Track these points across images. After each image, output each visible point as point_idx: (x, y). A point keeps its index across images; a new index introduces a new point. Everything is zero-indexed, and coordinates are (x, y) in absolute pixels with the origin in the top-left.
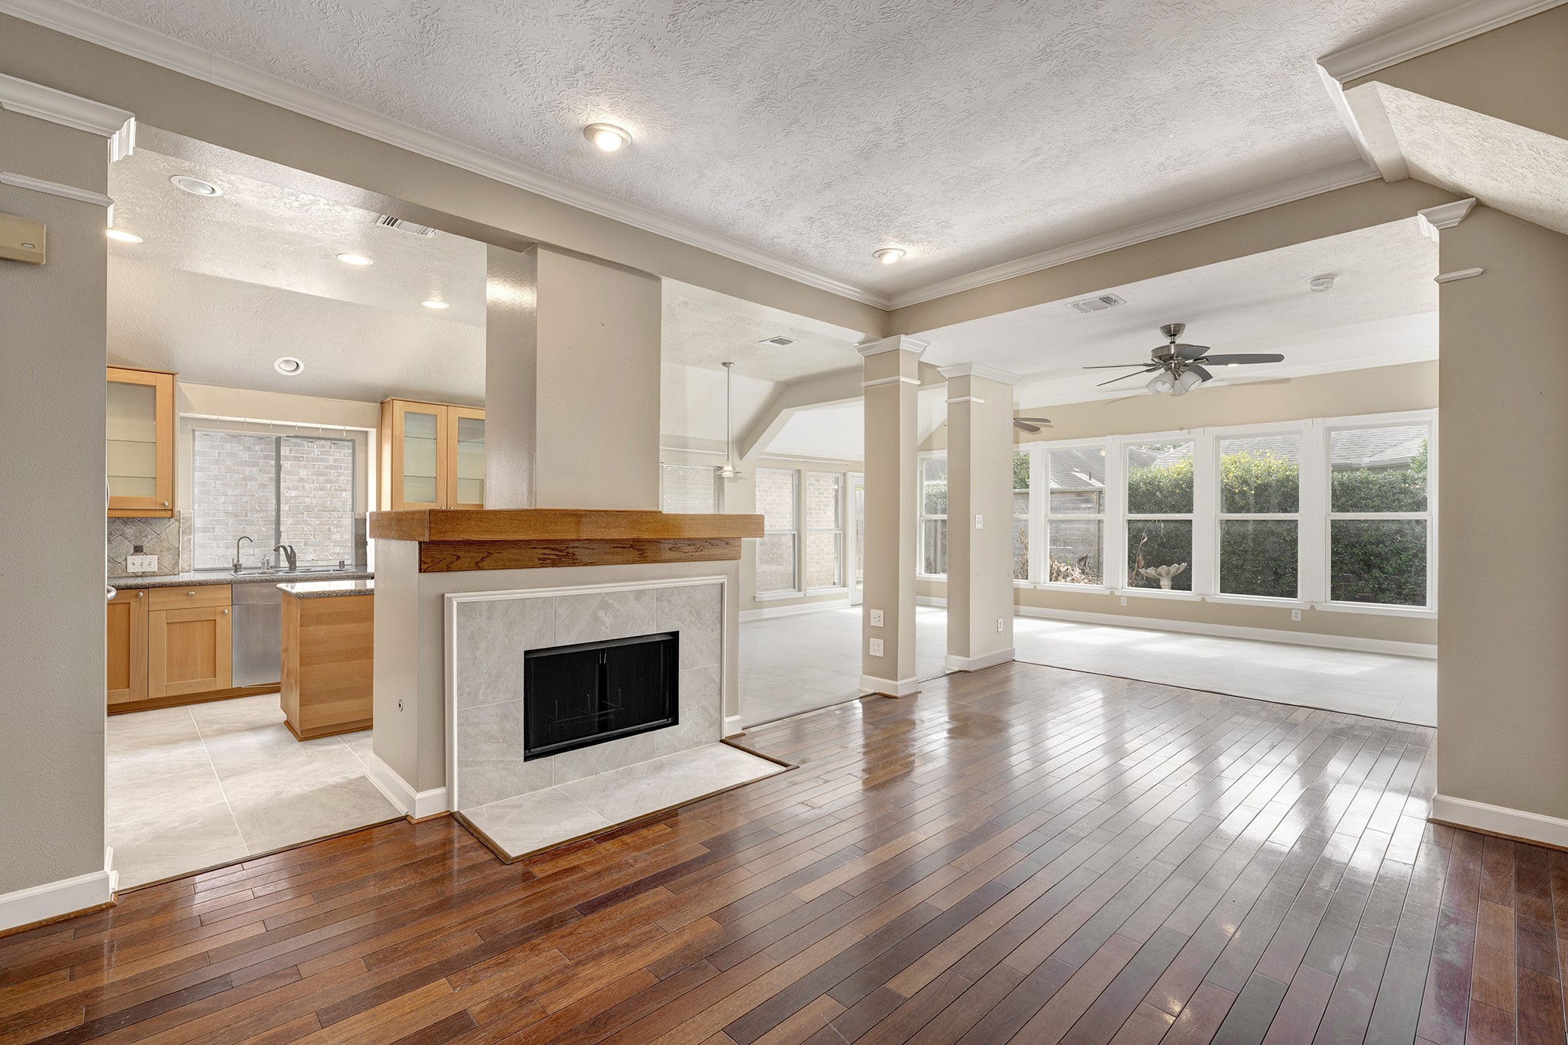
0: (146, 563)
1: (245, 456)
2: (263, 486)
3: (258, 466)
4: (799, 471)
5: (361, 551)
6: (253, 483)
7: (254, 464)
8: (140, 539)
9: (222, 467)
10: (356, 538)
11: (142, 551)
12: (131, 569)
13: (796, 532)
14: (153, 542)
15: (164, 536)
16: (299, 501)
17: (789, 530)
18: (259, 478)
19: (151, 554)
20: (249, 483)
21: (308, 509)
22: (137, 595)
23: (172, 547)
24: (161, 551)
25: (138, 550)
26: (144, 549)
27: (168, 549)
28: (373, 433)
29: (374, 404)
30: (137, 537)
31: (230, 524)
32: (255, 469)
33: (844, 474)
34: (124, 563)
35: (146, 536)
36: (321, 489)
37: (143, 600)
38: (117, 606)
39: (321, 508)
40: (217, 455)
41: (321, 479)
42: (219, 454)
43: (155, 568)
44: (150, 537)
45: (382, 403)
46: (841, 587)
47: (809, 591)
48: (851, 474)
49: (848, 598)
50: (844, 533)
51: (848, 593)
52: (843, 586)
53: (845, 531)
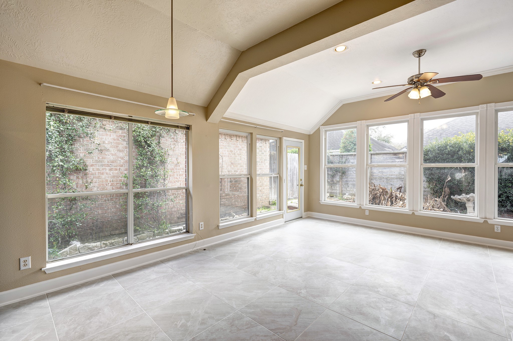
4: (251, 134)
13: (249, 176)
17: (245, 175)
33: (280, 138)
46: (278, 211)
47: (258, 216)
48: (284, 138)
49: (283, 218)
50: (280, 176)
51: (283, 215)
52: (280, 210)
53: (281, 175)
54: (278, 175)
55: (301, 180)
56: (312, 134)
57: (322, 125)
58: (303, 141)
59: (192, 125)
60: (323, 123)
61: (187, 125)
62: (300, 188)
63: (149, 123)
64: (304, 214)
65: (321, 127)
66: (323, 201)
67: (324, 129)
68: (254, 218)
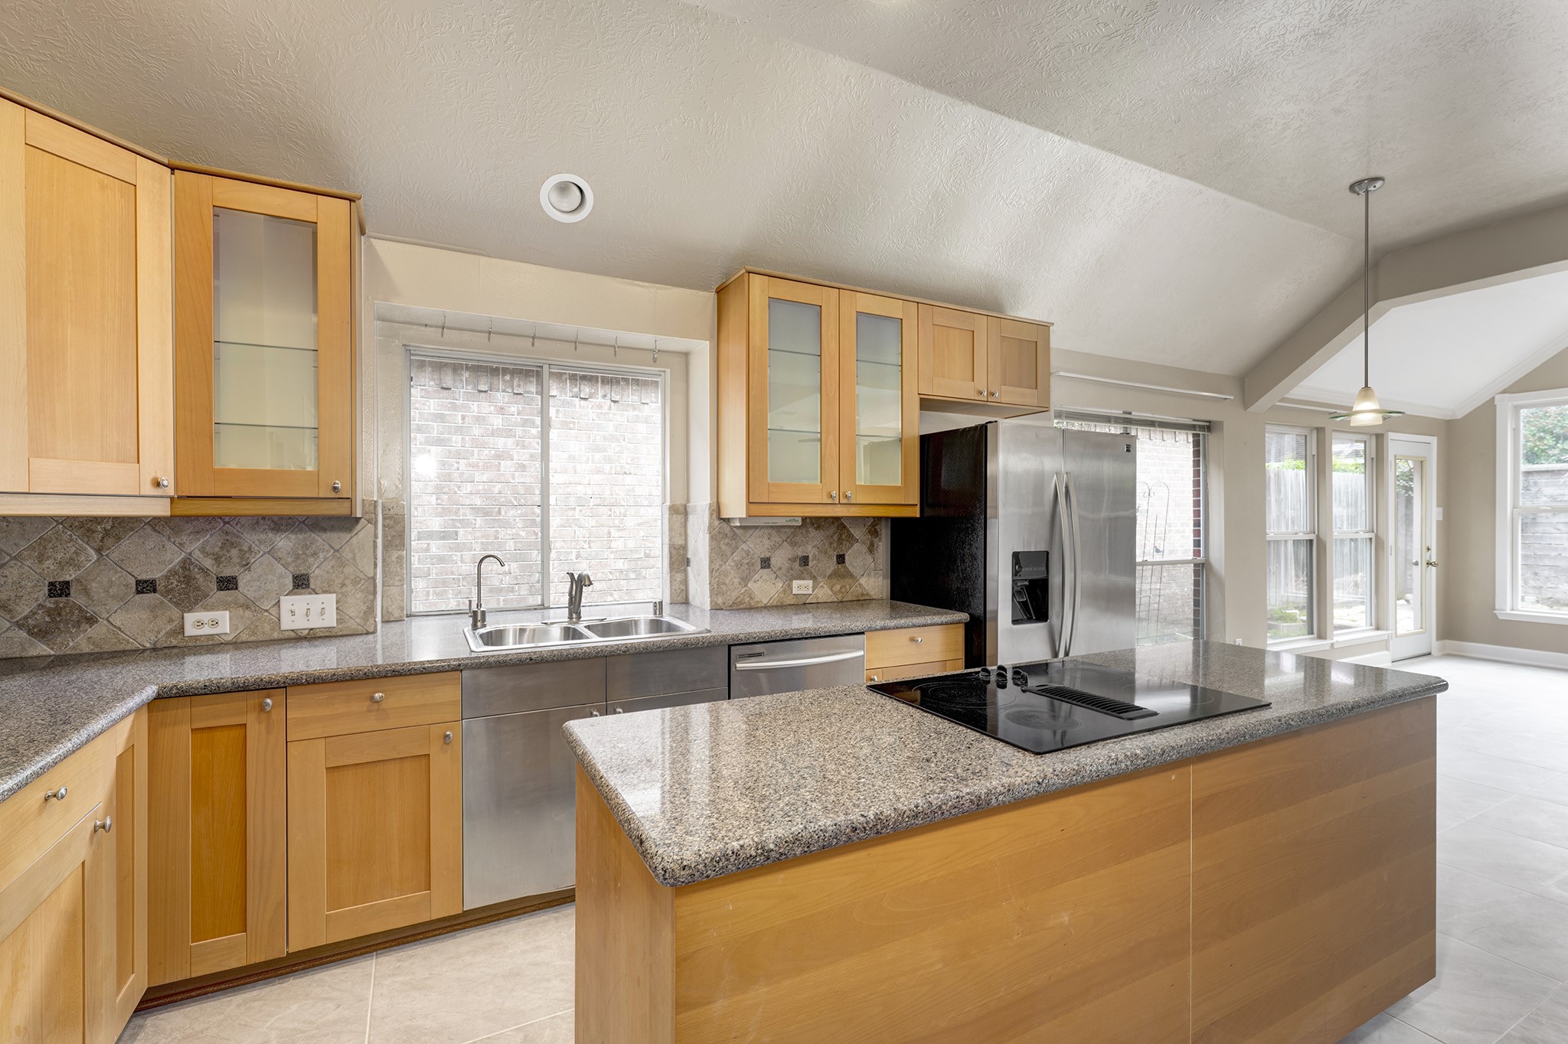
0: (315, 609)
1: (497, 421)
2: (522, 467)
3: (515, 437)
4: (1321, 431)
5: (679, 577)
6: (509, 463)
7: (508, 433)
8: (305, 561)
9: (467, 438)
10: (670, 553)
11: (308, 586)
12: (288, 623)
14: (328, 566)
15: (347, 554)
16: (569, 490)
17: (1305, 533)
18: (515, 456)
19: (325, 592)
20: (502, 462)
21: (581, 502)
22: (262, 708)
23: (362, 576)
24: (343, 585)
25: (301, 583)
26: (312, 581)
27: (356, 581)
28: (702, 350)
29: (706, 294)
30: (297, 557)
31: (478, 526)
32: (510, 441)
33: (1382, 437)
34: (274, 611)
35: (315, 554)
36: (599, 472)
37: (274, 716)
38: (218, 734)
39: (598, 501)
40: (460, 421)
41: (598, 456)
42: (463, 418)
43: (330, 620)
44: (321, 555)
45: (721, 291)
46: (1373, 630)
47: (1336, 639)
48: (1391, 435)
49: (1387, 650)
50: (1377, 536)
51: (1387, 641)
52: (1378, 629)
53: (1380, 534)
54: (1372, 535)
55: (1428, 549)
56: (1460, 417)
57: (1504, 392)
58: (1434, 440)
59: (1223, 422)
60: (1506, 386)
61: (1206, 422)
62: (1426, 571)
63: (1157, 424)
64: (1435, 646)
65: (1497, 397)
66: (1509, 611)
67: (1510, 403)
68: (1328, 642)
